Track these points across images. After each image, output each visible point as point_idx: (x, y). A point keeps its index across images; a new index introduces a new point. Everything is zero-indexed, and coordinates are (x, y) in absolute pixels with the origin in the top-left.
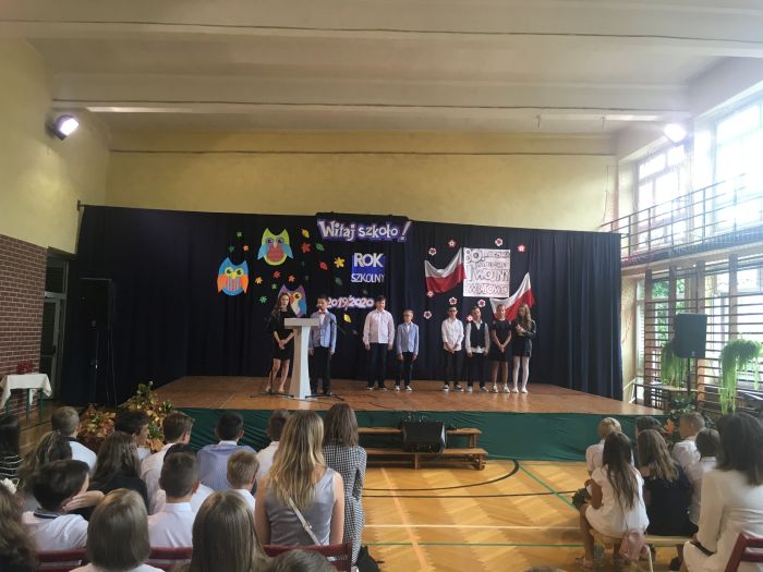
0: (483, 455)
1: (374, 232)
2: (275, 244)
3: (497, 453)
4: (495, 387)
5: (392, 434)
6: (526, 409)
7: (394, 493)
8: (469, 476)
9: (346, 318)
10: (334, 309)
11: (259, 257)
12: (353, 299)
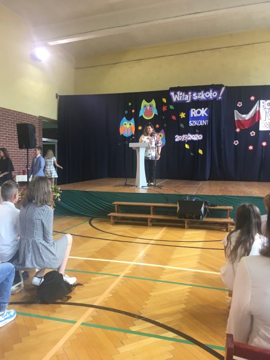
0: (230, 223)
1: (202, 96)
2: (148, 108)
7: (152, 242)
9: (187, 146)
10: (180, 141)
11: (140, 116)
12: (191, 135)
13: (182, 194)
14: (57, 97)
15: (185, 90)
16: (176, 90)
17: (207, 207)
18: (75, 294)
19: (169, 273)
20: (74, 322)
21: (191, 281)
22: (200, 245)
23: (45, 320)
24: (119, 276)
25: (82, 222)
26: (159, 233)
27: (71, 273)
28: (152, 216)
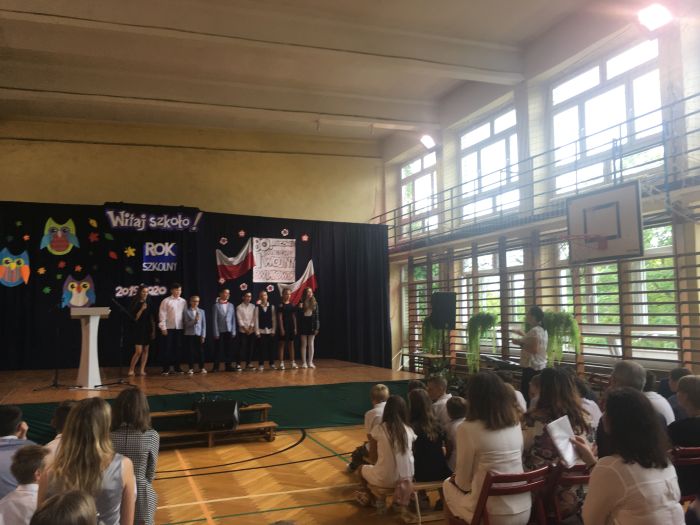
0: (274, 427)
1: (166, 223)
2: (60, 234)
3: (285, 425)
4: (282, 365)
5: (187, 416)
6: (312, 382)
7: (188, 473)
8: (260, 449)
10: (125, 297)
11: (42, 247)
16: (117, 207)
19: (262, 501)
21: (297, 503)
22: (257, 463)
26: (179, 460)
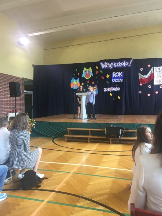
2: (87, 72)
7: (90, 152)
9: (111, 94)
10: (107, 92)
11: (83, 77)
12: (113, 88)
13: (108, 123)
14: (33, 67)
15: (109, 61)
16: (103, 61)
17: (123, 131)
18: (44, 184)
19: (100, 170)
20: (43, 201)
21: (114, 175)
22: (119, 153)
23: (25, 200)
24: (70, 173)
25: (48, 140)
26: (94, 147)
27: (41, 171)
28: (90, 137)
